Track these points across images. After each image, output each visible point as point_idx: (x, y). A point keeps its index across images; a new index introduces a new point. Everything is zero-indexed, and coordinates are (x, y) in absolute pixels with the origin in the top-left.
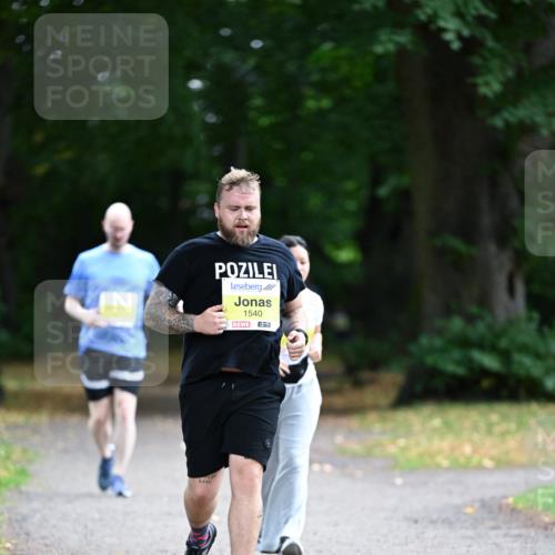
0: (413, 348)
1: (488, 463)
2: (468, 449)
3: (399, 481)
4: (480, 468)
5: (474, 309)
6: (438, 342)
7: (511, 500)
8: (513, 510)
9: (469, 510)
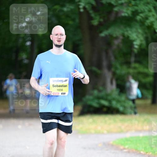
0: (84, 99)
1: (105, 132)
2: (99, 128)
3: (80, 137)
4: (103, 133)
5: (101, 88)
6: (91, 97)
7: (111, 142)
8: (112, 145)
9: (100, 145)
